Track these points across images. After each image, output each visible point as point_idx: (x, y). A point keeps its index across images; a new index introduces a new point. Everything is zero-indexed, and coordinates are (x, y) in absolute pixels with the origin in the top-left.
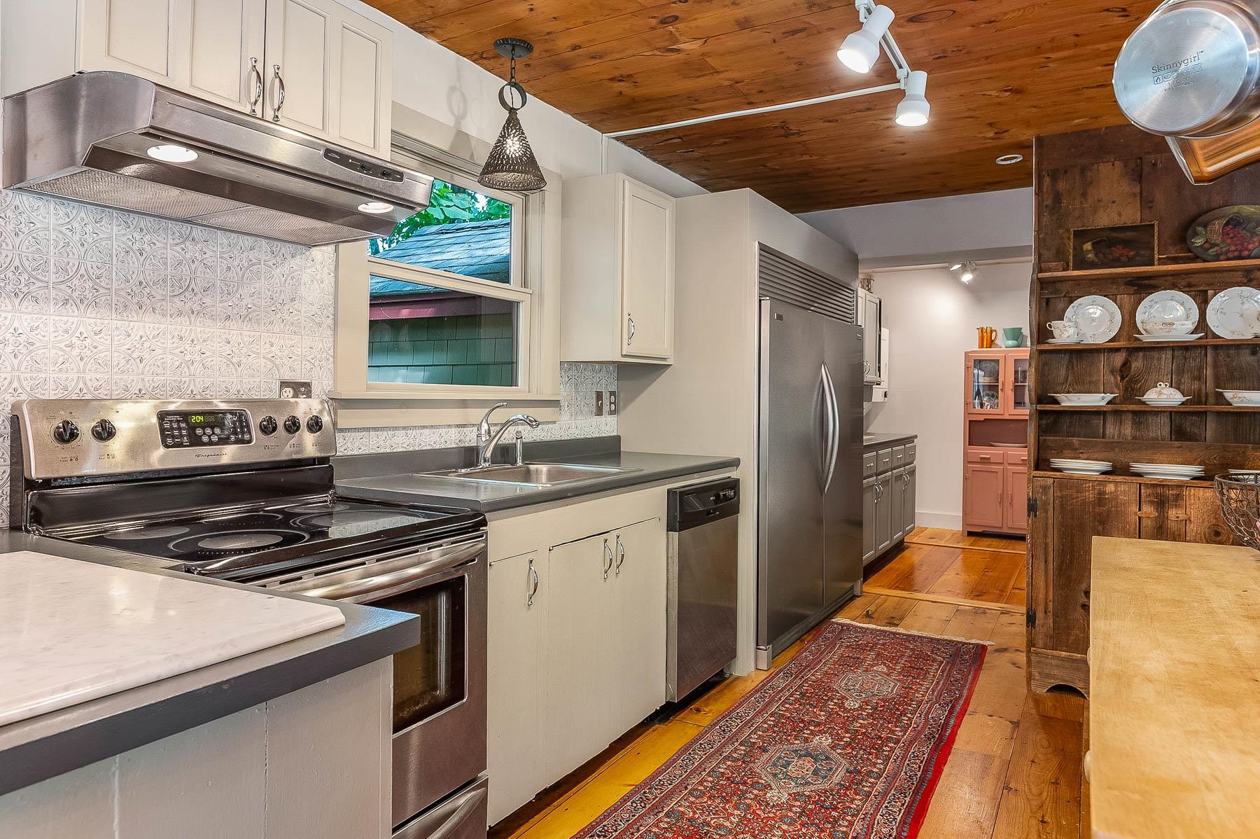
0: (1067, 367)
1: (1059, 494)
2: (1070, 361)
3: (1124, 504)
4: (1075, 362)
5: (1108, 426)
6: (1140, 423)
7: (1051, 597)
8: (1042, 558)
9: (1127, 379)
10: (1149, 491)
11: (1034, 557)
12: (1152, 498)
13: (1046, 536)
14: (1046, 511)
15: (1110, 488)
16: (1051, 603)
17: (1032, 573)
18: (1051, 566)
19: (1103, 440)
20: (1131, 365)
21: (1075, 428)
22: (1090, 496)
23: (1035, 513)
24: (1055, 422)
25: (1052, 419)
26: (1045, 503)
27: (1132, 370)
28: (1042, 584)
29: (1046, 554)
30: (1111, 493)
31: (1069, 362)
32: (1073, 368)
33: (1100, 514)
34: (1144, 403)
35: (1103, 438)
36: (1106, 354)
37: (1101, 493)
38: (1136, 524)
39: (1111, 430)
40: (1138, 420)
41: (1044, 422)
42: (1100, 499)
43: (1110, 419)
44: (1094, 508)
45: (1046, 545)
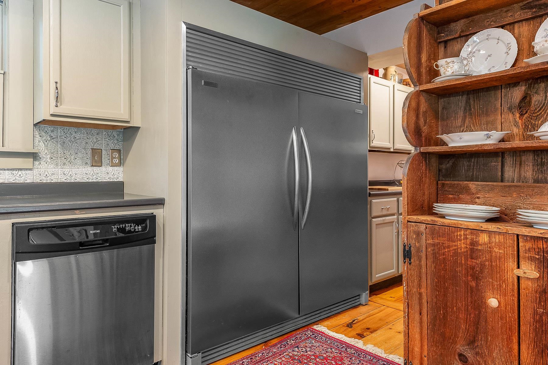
0: (465, 109)
1: (430, 241)
2: (468, 102)
3: (500, 258)
4: (472, 102)
5: (507, 168)
6: (542, 164)
7: (425, 353)
8: (417, 308)
9: (526, 116)
10: (529, 245)
11: (410, 306)
12: (532, 254)
13: (420, 286)
14: (420, 259)
15: (484, 238)
16: (426, 359)
17: (408, 323)
18: (425, 318)
19: (500, 184)
20: (531, 99)
21: (473, 172)
22: (462, 246)
23: (410, 260)
24: (454, 166)
25: (451, 163)
26: (419, 250)
27: (533, 105)
28: (417, 336)
29: (421, 304)
30: (485, 244)
31: (466, 104)
32: (470, 110)
33: (473, 268)
34: (538, 138)
35: (502, 181)
36: (503, 90)
37: (473, 243)
38: (513, 284)
39: (510, 172)
40: (539, 160)
41: (444, 166)
42: (472, 250)
43: (509, 161)
44: (466, 260)
45: (420, 294)
